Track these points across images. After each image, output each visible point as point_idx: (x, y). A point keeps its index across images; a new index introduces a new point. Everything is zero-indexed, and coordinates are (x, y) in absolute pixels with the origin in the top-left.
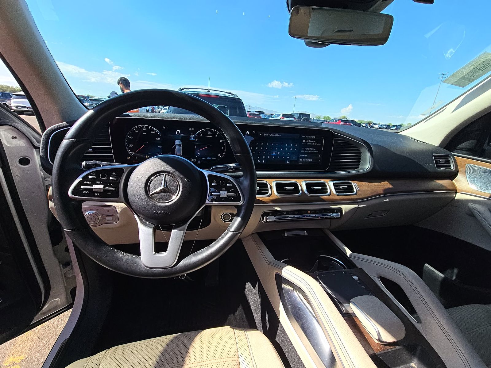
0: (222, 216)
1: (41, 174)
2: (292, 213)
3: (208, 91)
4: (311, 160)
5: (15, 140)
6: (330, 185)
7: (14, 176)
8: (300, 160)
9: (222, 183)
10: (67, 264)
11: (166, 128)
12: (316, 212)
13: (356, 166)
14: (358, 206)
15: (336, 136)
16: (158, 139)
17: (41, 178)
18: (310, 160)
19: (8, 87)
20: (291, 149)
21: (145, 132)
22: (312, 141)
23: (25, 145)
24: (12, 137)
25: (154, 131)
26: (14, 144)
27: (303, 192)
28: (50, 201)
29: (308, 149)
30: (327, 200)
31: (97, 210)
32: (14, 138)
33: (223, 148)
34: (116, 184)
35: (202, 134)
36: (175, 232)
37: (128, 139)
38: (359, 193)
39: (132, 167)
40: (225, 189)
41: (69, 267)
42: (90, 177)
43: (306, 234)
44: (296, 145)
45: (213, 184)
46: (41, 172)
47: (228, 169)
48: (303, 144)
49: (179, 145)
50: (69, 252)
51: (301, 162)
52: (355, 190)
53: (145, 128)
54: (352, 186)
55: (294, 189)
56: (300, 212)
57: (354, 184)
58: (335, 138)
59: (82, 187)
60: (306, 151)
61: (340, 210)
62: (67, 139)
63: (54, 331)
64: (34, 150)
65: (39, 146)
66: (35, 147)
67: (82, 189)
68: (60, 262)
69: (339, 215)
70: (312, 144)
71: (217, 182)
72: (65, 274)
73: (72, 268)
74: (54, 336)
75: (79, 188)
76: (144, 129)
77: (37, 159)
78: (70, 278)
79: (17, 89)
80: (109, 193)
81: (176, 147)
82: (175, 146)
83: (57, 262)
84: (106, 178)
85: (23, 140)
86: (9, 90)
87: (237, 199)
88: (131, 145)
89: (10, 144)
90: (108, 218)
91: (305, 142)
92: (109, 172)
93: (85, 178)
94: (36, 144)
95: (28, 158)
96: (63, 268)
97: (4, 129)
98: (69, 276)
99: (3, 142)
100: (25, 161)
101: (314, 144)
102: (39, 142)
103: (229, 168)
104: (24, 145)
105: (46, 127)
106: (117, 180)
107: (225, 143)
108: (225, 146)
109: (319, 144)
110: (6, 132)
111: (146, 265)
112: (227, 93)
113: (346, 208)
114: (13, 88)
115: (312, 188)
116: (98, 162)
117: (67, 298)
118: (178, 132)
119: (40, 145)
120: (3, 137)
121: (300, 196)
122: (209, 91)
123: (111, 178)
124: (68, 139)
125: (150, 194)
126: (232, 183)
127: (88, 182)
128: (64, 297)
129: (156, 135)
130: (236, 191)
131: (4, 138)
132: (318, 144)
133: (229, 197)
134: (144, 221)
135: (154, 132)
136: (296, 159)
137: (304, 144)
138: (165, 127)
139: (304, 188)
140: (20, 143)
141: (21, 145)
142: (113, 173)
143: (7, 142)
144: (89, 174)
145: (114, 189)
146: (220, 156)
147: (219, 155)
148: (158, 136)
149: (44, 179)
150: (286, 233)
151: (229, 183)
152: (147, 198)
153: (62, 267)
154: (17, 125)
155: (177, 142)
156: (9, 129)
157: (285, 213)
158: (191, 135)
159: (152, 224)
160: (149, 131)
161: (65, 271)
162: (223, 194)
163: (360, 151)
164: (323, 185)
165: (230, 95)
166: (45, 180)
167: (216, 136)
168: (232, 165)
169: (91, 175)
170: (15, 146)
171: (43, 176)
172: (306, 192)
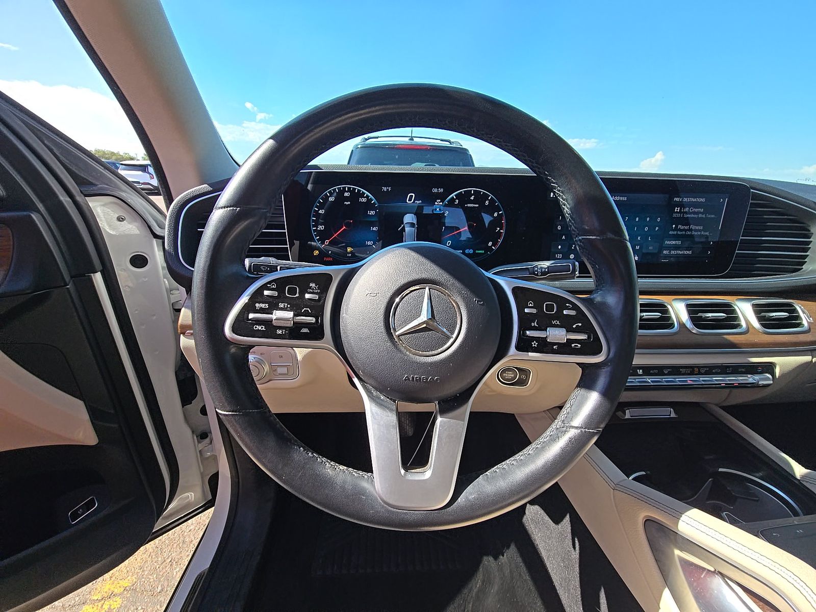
0: (499, 372)
1: (165, 282)
2: (656, 371)
3: (410, 140)
4: (690, 252)
5: (122, 223)
6: (745, 310)
7: (122, 286)
8: (665, 252)
9: (550, 308)
10: (204, 435)
11: (388, 190)
12: (713, 371)
13: (797, 265)
14: (812, 358)
15: (755, 197)
16: (372, 213)
17: (165, 290)
18: (685, 252)
19: (113, 154)
20: (646, 229)
21: (347, 199)
22: (696, 210)
23: (139, 233)
24: (117, 218)
25: (364, 197)
26: (120, 230)
27: (682, 325)
28: (181, 335)
29: (686, 228)
30: (742, 344)
31: (261, 354)
32: (120, 219)
33: (499, 230)
34: (317, 309)
35: (457, 201)
36: (445, 423)
37: (317, 214)
38: (813, 329)
39: (345, 271)
40: (558, 323)
41: (207, 440)
42: (266, 293)
43: (673, 415)
44: (659, 220)
45: (526, 310)
46: (165, 280)
47: (535, 274)
48: (674, 215)
49: (412, 225)
50: (207, 415)
51: (666, 257)
52: (805, 323)
53: (347, 192)
54: (795, 311)
55: (661, 319)
56: (675, 370)
57: (800, 307)
58: (752, 202)
59: (251, 316)
60: (679, 233)
61: (769, 368)
62: (222, 208)
63: (181, 536)
64: (154, 241)
65: (162, 235)
66: (156, 236)
67: (250, 320)
68: (193, 432)
69: (768, 379)
70: (696, 216)
71: (538, 306)
72: (200, 451)
73: (211, 443)
74: (181, 544)
75: (245, 317)
76: (346, 194)
77: (157, 257)
78: (208, 458)
79: (125, 157)
80: (305, 330)
81: (406, 229)
82: (404, 227)
83: (189, 432)
84: (297, 295)
85: (136, 224)
86: (114, 158)
87: (592, 347)
88: (321, 228)
89: (114, 229)
90: (280, 370)
91: (680, 212)
92: (303, 281)
93: (257, 296)
94: (158, 231)
95: (144, 255)
96: (199, 442)
97: (102, 203)
98: (207, 456)
99: (102, 226)
100: (139, 261)
101: (700, 215)
102: (162, 227)
103: (537, 271)
104: (137, 232)
105: (174, 197)
106: (319, 300)
107: (504, 218)
108: (504, 225)
109: (713, 216)
110: (106, 209)
111: (385, 499)
112: (442, 140)
113: (784, 363)
114: (120, 155)
115: (700, 314)
116: (272, 261)
117: (203, 491)
118: (411, 199)
119: (164, 233)
120: (102, 216)
121: (675, 334)
122: (412, 139)
123: (307, 296)
124: (224, 207)
125: (397, 334)
126: (575, 307)
127: (263, 305)
128: (199, 490)
129: (369, 205)
130: (587, 328)
131: (103, 219)
132: (709, 216)
133: (570, 341)
134: (374, 393)
135: (364, 200)
136: (656, 251)
137: (679, 215)
138: (385, 190)
139: (684, 317)
140: (131, 228)
141: (132, 233)
142: (311, 285)
143: (110, 226)
144: (265, 287)
145: (314, 319)
146: (492, 246)
147: (490, 244)
148: (372, 207)
149: (170, 291)
150: (627, 411)
151: (567, 308)
152: (389, 344)
153: (196, 441)
154: (124, 195)
155: (409, 218)
156: (111, 203)
157: (640, 372)
158: (436, 203)
159: (391, 399)
160: (356, 196)
161: (200, 446)
162: (557, 335)
163: (810, 231)
164: (728, 308)
165: (447, 144)
166: (171, 294)
167: (487, 203)
168: (545, 264)
169: (269, 289)
170: (122, 233)
171: (168, 287)
172: (689, 325)
